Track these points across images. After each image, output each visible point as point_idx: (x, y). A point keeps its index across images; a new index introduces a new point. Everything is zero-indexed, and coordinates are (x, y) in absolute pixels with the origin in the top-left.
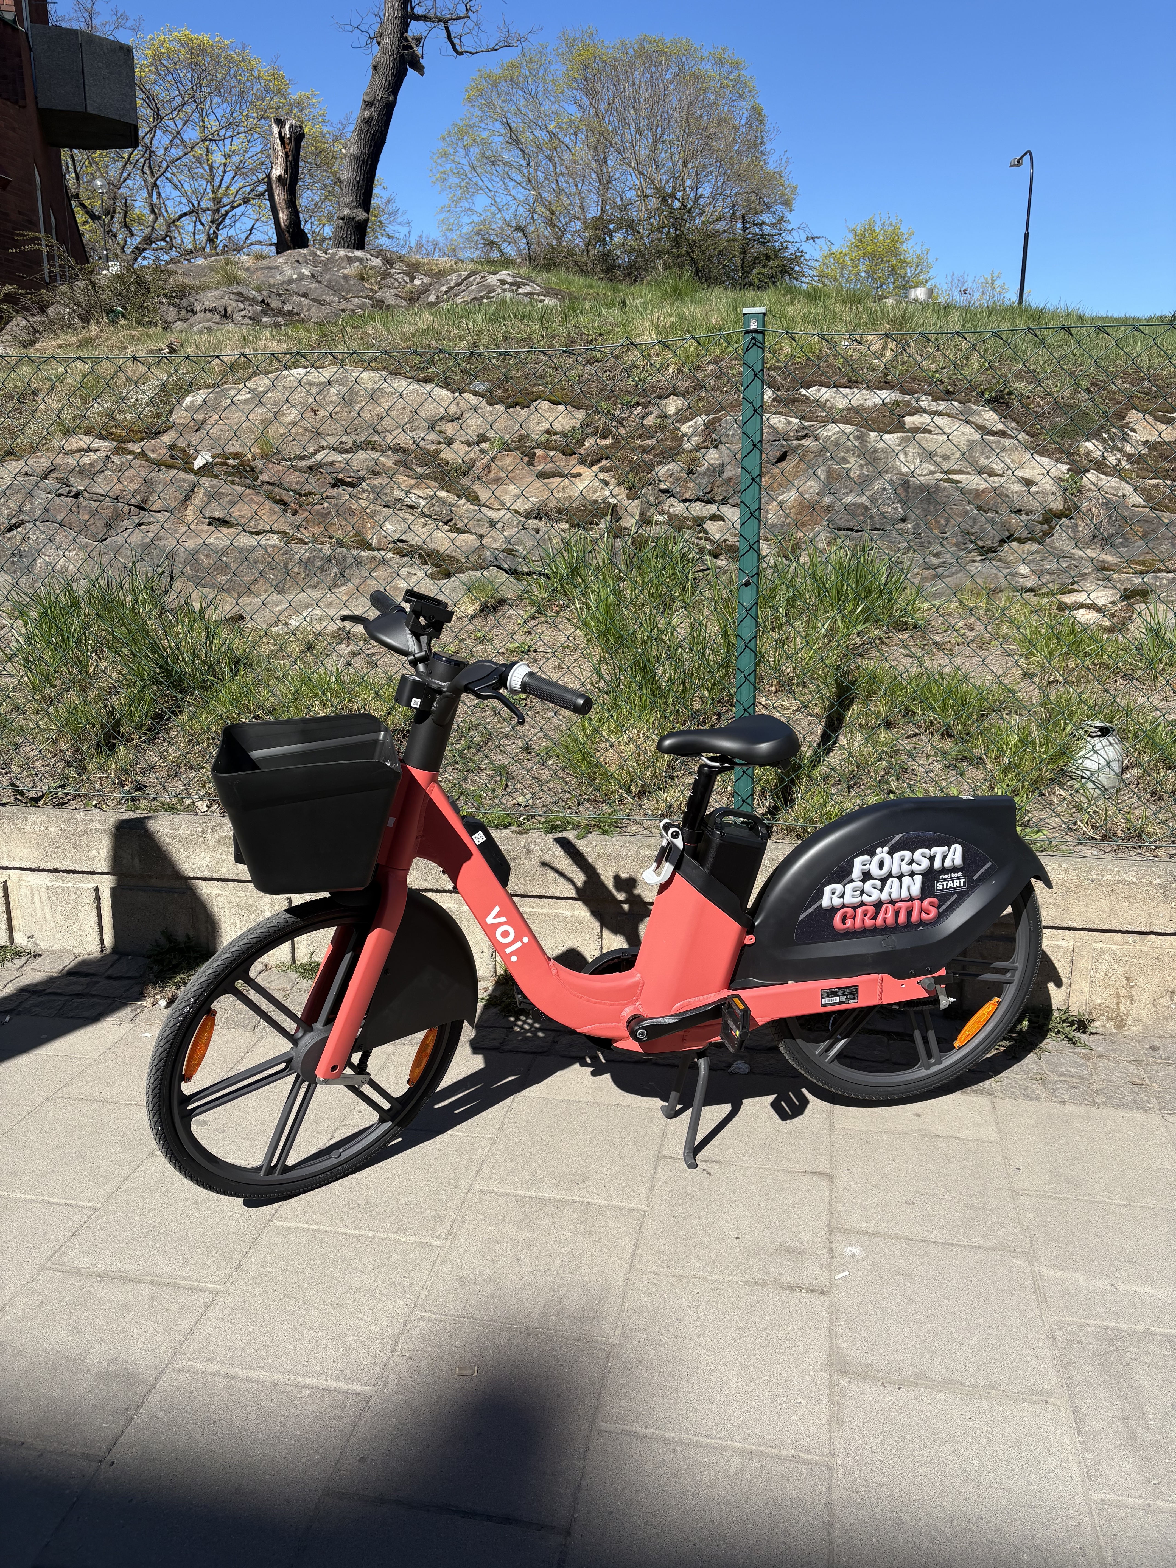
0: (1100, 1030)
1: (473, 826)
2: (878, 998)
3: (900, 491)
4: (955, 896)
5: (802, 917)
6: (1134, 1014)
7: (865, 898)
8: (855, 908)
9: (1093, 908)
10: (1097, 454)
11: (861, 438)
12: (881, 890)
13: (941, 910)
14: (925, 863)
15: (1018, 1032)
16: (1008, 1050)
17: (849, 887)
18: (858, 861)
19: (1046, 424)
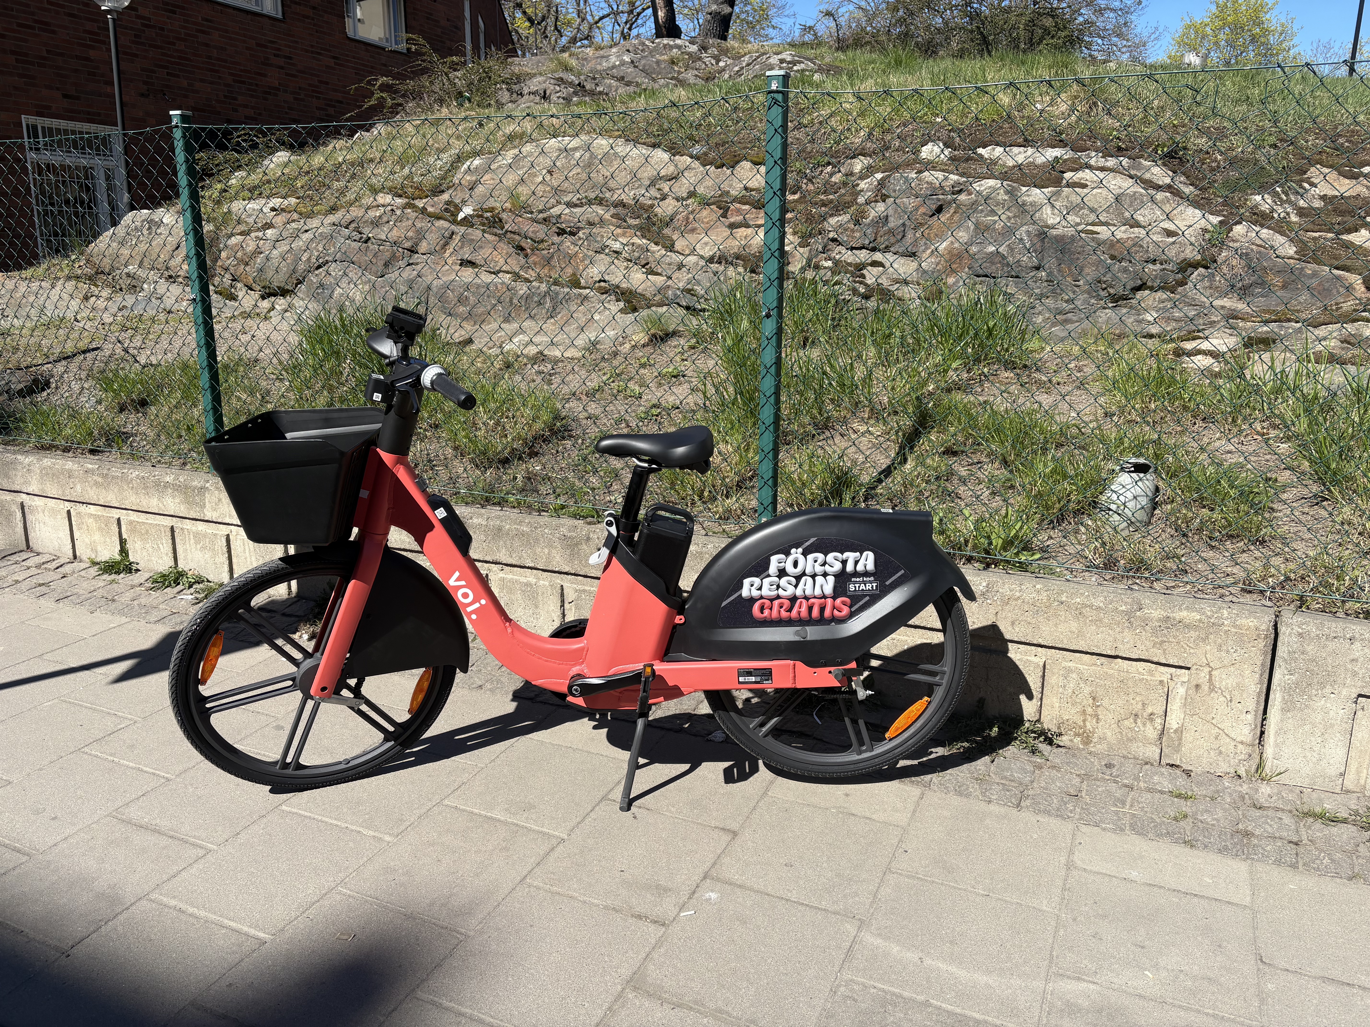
0: (1068, 744)
1: (436, 502)
2: (791, 681)
3: (1035, 240)
4: (867, 598)
5: (724, 604)
6: (1099, 732)
7: (781, 592)
8: (772, 600)
9: (1061, 628)
10: (1265, 207)
11: (1011, 193)
12: (796, 586)
13: (853, 609)
14: (838, 566)
15: (983, 738)
16: (967, 750)
17: (767, 581)
18: (774, 559)
19: (1219, 177)
